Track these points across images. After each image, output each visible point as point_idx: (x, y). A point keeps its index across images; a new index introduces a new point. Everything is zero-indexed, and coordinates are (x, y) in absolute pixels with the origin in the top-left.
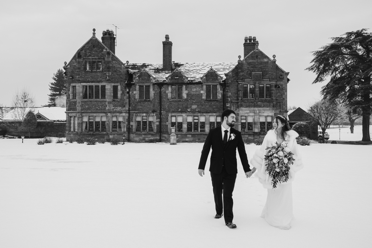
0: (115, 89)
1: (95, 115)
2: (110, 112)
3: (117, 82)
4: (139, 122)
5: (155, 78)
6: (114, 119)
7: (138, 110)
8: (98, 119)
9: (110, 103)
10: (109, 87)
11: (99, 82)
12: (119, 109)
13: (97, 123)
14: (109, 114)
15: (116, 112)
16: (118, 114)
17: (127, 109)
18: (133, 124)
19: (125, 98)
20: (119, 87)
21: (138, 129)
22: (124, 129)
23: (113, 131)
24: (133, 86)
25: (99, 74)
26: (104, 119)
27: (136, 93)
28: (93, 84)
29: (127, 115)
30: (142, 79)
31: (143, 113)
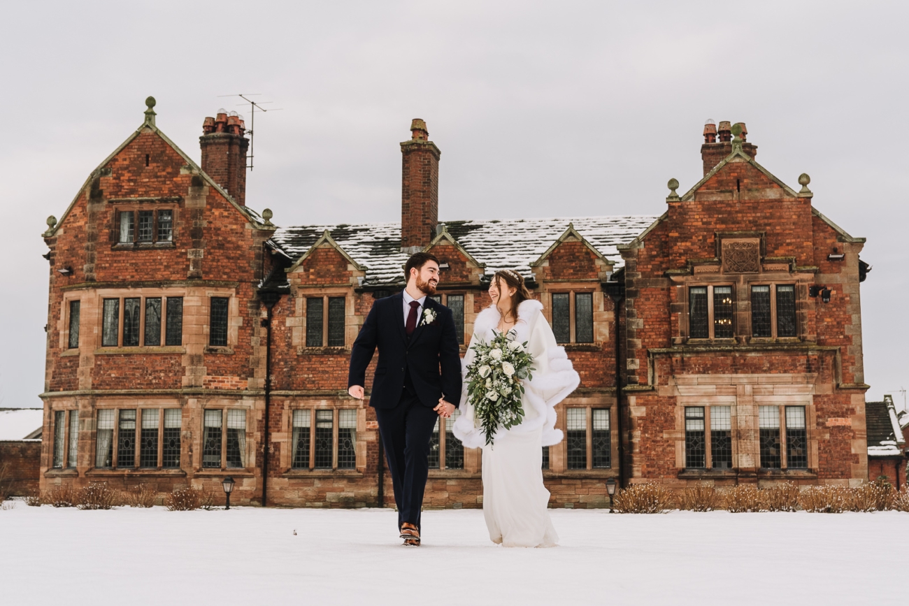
0: (218, 309)
1: (141, 403)
2: (194, 395)
3: (227, 285)
4: (304, 432)
5: (363, 269)
6: (213, 421)
7: (302, 386)
8: (152, 422)
9: (195, 360)
10: (195, 303)
11: (159, 284)
12: (230, 382)
13: (149, 435)
14: (192, 402)
15: (217, 394)
16: (225, 402)
17: (261, 382)
18: (283, 439)
19: (254, 341)
20: (234, 305)
21: (300, 460)
22: (250, 459)
23: (206, 465)
24: (284, 300)
25: (161, 256)
26: (174, 421)
27: (294, 325)
28: (140, 292)
29: (261, 404)
30: (318, 274)
31: (318, 396)
